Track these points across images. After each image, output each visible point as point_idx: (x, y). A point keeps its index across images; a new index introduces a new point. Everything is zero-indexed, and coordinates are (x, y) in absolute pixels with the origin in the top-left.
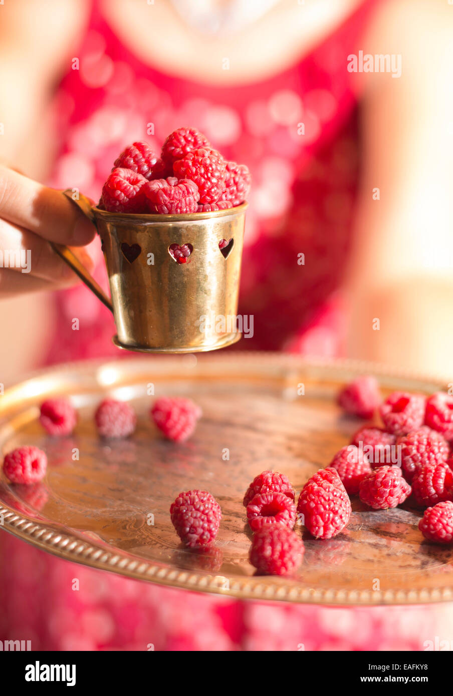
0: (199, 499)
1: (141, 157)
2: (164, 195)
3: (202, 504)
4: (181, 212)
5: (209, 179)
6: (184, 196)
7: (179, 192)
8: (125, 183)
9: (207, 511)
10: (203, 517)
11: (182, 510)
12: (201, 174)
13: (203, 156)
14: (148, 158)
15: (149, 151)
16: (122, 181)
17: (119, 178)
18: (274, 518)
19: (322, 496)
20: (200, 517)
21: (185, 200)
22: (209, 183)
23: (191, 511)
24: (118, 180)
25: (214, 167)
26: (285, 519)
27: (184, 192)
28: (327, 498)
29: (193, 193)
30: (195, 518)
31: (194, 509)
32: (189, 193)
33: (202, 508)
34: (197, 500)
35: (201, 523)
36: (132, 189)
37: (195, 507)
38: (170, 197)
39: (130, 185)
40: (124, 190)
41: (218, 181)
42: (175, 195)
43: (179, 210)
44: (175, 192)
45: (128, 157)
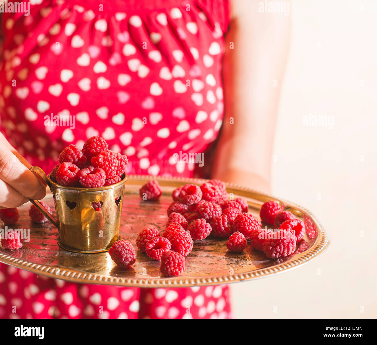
0: (126, 244)
1: (75, 155)
2: (90, 179)
3: (128, 246)
4: (98, 187)
5: (110, 168)
6: (99, 179)
7: (97, 177)
8: (69, 172)
9: (130, 250)
10: (130, 253)
11: (119, 250)
12: (106, 165)
13: (107, 156)
14: (78, 155)
15: (78, 151)
16: (67, 171)
17: (65, 169)
18: (163, 249)
19: (181, 236)
20: (129, 253)
21: (100, 181)
22: (110, 170)
23: (123, 250)
24: (65, 170)
25: (113, 161)
26: (168, 249)
27: (99, 177)
28: (184, 237)
29: (103, 177)
30: (127, 253)
31: (124, 249)
32: (102, 177)
33: (128, 249)
34: (125, 245)
35: (130, 255)
36: (72, 174)
37: (125, 248)
38: (92, 180)
39: (71, 172)
40: (69, 176)
41: (115, 168)
42: (95, 179)
43: (97, 186)
44: (95, 177)
45: (68, 155)
